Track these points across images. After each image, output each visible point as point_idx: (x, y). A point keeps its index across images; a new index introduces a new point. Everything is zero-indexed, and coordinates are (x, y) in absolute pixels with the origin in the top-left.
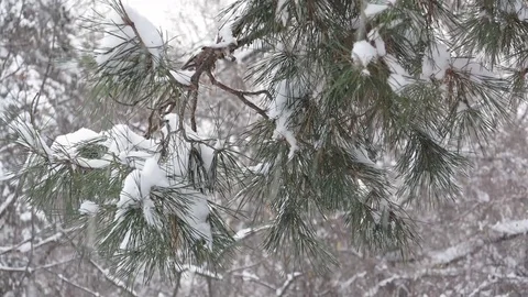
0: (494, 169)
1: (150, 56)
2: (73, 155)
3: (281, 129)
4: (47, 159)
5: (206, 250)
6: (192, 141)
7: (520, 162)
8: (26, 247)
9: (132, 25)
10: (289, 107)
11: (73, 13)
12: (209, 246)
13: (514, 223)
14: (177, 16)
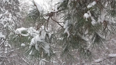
0: (110, 42)
1: (39, 13)
2: (20, 33)
3: (66, 31)
4: (15, 34)
5: (48, 56)
6: (47, 32)
7: (115, 41)
8: (6, 52)
9: (36, 6)
10: (68, 26)
11: (20, 2)
12: (49, 55)
13: (113, 55)
14: (42, 4)
